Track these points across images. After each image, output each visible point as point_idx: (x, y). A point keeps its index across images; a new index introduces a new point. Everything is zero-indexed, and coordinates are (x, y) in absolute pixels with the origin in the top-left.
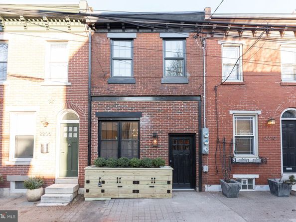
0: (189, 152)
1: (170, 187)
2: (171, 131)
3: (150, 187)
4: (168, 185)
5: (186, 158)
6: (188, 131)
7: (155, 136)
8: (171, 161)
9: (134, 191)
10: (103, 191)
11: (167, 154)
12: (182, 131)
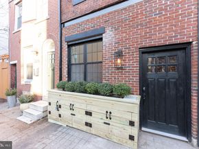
0: (177, 76)
1: (134, 131)
2: (144, 45)
3: (105, 123)
4: (130, 127)
5: (172, 86)
6: (174, 41)
7: (119, 54)
8: (144, 89)
9: (87, 124)
10: (60, 116)
11: (136, 79)
12: (162, 42)
